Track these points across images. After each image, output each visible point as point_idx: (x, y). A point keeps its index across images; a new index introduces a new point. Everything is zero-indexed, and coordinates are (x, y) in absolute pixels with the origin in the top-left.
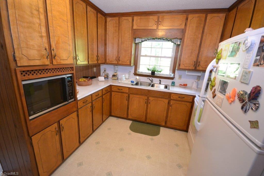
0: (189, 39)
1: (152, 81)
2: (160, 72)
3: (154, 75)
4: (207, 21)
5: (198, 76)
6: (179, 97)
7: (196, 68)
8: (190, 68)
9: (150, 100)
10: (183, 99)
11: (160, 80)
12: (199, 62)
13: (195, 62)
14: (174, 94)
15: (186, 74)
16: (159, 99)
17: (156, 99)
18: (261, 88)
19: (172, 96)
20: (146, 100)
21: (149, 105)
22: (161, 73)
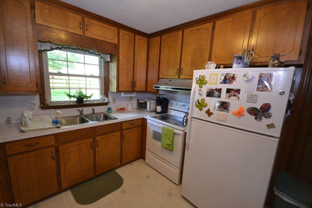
0: (124, 58)
1: (81, 112)
2: (90, 97)
3: (83, 102)
4: (136, 41)
5: (130, 97)
6: (130, 124)
7: (133, 89)
8: (129, 90)
9: (97, 141)
10: (134, 125)
11: (93, 109)
12: (135, 82)
13: (131, 82)
14: (125, 123)
15: (123, 96)
16: (109, 134)
17: (105, 136)
18: (270, 104)
19: (123, 126)
20: (91, 143)
21: (97, 149)
22: (91, 99)
